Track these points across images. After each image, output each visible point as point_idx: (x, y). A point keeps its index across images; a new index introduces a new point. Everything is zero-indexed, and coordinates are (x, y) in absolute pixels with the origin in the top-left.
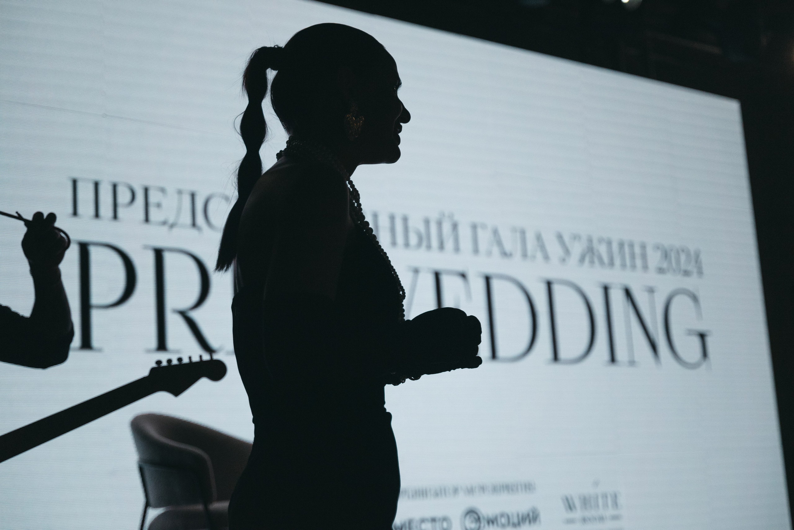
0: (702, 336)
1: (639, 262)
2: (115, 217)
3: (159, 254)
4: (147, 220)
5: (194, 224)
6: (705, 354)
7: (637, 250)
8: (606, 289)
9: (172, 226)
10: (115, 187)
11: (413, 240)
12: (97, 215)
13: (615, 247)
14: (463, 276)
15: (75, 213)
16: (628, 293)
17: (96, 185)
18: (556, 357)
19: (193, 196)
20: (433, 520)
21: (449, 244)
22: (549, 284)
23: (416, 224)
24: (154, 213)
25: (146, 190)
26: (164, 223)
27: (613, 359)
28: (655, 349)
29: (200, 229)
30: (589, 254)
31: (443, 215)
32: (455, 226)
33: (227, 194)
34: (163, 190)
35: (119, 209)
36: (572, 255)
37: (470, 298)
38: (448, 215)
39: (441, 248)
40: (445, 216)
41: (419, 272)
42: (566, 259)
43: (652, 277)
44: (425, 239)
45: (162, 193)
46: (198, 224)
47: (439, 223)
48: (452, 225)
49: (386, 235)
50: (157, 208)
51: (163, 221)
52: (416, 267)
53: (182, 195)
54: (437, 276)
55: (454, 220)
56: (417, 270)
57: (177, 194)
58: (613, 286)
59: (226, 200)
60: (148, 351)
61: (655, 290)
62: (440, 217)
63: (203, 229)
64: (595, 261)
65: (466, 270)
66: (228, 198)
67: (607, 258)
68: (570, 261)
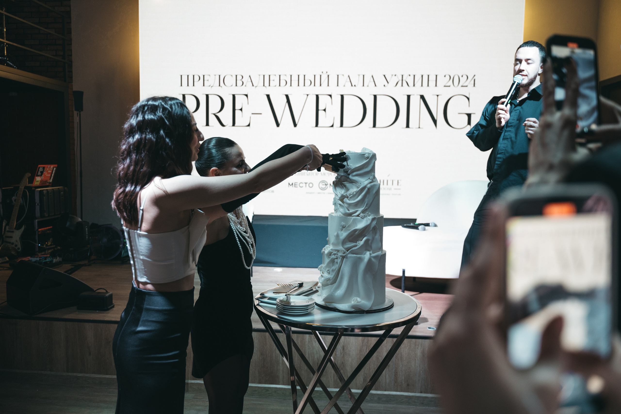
0: (469, 115)
1: (432, 83)
2: (194, 85)
3: (207, 96)
4: (204, 85)
6: (469, 123)
7: (432, 78)
8: (409, 97)
9: (212, 87)
10: (194, 76)
11: (307, 83)
12: (188, 85)
13: (418, 78)
14: (330, 96)
15: (181, 85)
16: (422, 97)
17: (188, 76)
18: (374, 126)
19: (220, 76)
20: (306, 183)
21: (325, 84)
22: (375, 97)
23: (310, 77)
24: (206, 83)
25: (204, 76)
26: (210, 86)
27: (408, 126)
28: (435, 121)
29: (221, 87)
30: (400, 83)
31: (322, 72)
32: (328, 76)
33: (232, 74)
34: (209, 75)
35: (195, 83)
36: (389, 83)
37: (332, 104)
38: (325, 72)
39: (321, 85)
40: (323, 73)
41: (308, 96)
42: (385, 86)
43: (440, 89)
44: (313, 83)
45: (209, 76)
46: (221, 85)
47: (321, 76)
48: (327, 76)
49: (295, 83)
50: (207, 81)
51: (209, 85)
52: (308, 94)
53: (216, 76)
54: (317, 97)
55: (328, 74)
56: (308, 95)
57: (214, 76)
58: (414, 95)
59: (231, 76)
60: (203, 126)
61: (441, 95)
62: (321, 74)
63: (223, 87)
64: (403, 85)
65: (332, 93)
66: (232, 76)
67: (411, 84)
68: (388, 86)
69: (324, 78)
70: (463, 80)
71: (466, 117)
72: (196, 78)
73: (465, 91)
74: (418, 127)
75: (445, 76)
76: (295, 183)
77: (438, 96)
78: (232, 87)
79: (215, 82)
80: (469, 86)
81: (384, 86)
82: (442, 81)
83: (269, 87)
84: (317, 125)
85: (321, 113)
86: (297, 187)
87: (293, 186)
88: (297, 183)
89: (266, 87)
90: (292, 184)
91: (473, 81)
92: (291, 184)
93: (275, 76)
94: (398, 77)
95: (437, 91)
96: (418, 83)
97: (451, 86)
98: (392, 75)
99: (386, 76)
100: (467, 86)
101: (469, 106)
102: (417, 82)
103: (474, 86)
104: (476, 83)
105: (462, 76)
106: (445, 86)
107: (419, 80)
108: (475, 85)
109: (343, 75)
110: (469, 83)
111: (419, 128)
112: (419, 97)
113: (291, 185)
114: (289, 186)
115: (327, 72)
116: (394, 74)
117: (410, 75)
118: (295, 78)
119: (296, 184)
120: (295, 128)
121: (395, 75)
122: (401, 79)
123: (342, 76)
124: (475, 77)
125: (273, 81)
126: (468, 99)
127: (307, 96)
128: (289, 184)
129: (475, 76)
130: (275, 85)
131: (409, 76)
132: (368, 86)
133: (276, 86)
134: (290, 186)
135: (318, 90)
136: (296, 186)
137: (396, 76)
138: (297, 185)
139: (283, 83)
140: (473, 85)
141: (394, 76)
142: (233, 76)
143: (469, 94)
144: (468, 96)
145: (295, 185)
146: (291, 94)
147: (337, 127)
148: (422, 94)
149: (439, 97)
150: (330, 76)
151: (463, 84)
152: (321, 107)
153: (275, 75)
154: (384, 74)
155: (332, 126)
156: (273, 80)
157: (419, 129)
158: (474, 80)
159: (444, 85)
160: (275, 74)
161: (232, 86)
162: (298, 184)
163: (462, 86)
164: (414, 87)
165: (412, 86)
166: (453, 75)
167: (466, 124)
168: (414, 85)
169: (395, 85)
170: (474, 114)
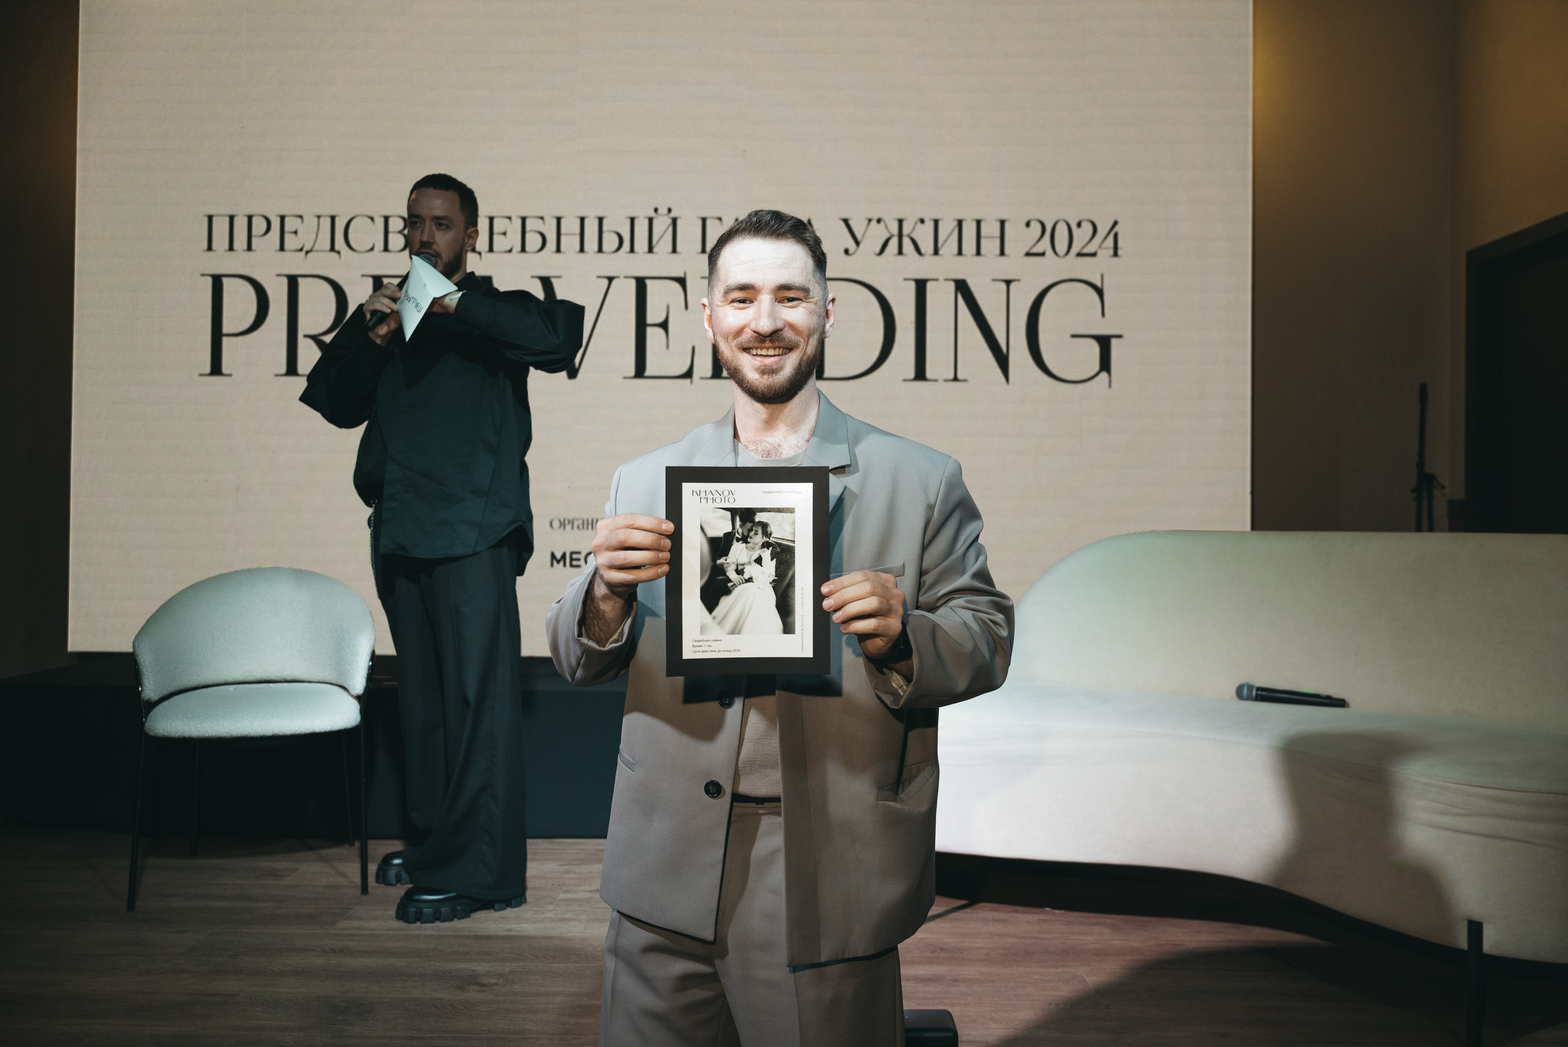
0: (1104, 342)
1: (990, 246)
2: (249, 248)
3: (293, 282)
4: (282, 248)
5: (332, 249)
6: (1105, 364)
7: (990, 229)
8: (921, 286)
9: (307, 252)
10: (250, 218)
11: (610, 242)
12: (231, 248)
13: (947, 228)
14: (682, 281)
15: (210, 248)
16: (962, 287)
17: (232, 218)
19: (333, 218)
21: (664, 245)
23: (618, 224)
24: (290, 241)
25: (282, 218)
26: (301, 250)
27: (920, 374)
28: (1002, 360)
29: (339, 253)
30: (894, 242)
31: (656, 210)
32: (674, 221)
33: (371, 214)
34: (301, 217)
35: (254, 240)
36: (862, 245)
37: (686, 307)
38: (663, 210)
39: (651, 250)
40: (660, 211)
41: (614, 282)
42: (851, 251)
43: (1013, 264)
44: (626, 243)
45: (299, 220)
46: (337, 247)
47: (651, 220)
48: (670, 221)
49: (570, 242)
50: (293, 235)
51: (299, 247)
52: (611, 274)
53: (322, 219)
54: (641, 284)
55: (673, 214)
56: (611, 279)
57: (316, 220)
58: (936, 280)
59: (369, 221)
60: (277, 375)
61: (1018, 280)
62: (652, 214)
63: (342, 253)
64: (905, 250)
65: (685, 274)
66: (372, 219)
67: (927, 246)
68: (857, 253)
69: (662, 225)
70: (1082, 236)
71: (1095, 348)
72: (259, 225)
73: (1088, 269)
74: (951, 376)
75: (1028, 224)
76: (572, 553)
77: (1008, 283)
78: (371, 253)
79: (317, 236)
80: (1100, 253)
81: (847, 252)
82: (1020, 239)
83: (491, 255)
84: (640, 371)
85: (654, 336)
86: (579, 566)
87: (565, 565)
88: (579, 553)
89: (480, 253)
90: (564, 556)
91: (1111, 236)
92: (558, 555)
93: (507, 221)
94: (886, 227)
95: (1007, 267)
96: (949, 247)
97: (1047, 254)
98: (870, 220)
99: (851, 222)
100: (1094, 255)
101: (1103, 314)
102: (945, 241)
103: (1116, 254)
104: (1120, 244)
105: (1079, 225)
106: (1028, 254)
107: (950, 235)
108: (1120, 252)
109: (720, 219)
110: (1100, 247)
111: (956, 379)
112: (952, 285)
113: (558, 562)
114: (552, 565)
115: (670, 210)
116: (876, 217)
117: (922, 221)
118: (570, 226)
119: (575, 556)
120: (573, 381)
121: (879, 221)
122: (895, 231)
123: (717, 222)
124: (1116, 229)
125: (502, 237)
126: (1100, 292)
127: (606, 282)
128: (553, 556)
129: (1116, 223)
130: (508, 248)
131: (919, 225)
133: (510, 251)
134: (555, 563)
135: (642, 264)
136: (575, 563)
137: (882, 223)
138: (578, 560)
139: (533, 241)
140: (1111, 252)
141: (874, 223)
142: (376, 219)
143: (1102, 276)
144: (1099, 284)
145: (572, 560)
146: (559, 277)
147: (702, 378)
148: (959, 276)
149: (1013, 286)
150: (679, 222)
151: (1083, 248)
152: (654, 315)
153: (510, 218)
154: (845, 216)
155: (688, 374)
156: (503, 231)
157: (956, 384)
158: (1116, 236)
159: (1026, 250)
160: (508, 214)
161: (372, 249)
162: (582, 557)
163: (1079, 255)
164: (936, 258)
165: (930, 255)
166: (1053, 222)
167: (1097, 368)
168: (936, 252)
169: (878, 250)
170: (1120, 336)
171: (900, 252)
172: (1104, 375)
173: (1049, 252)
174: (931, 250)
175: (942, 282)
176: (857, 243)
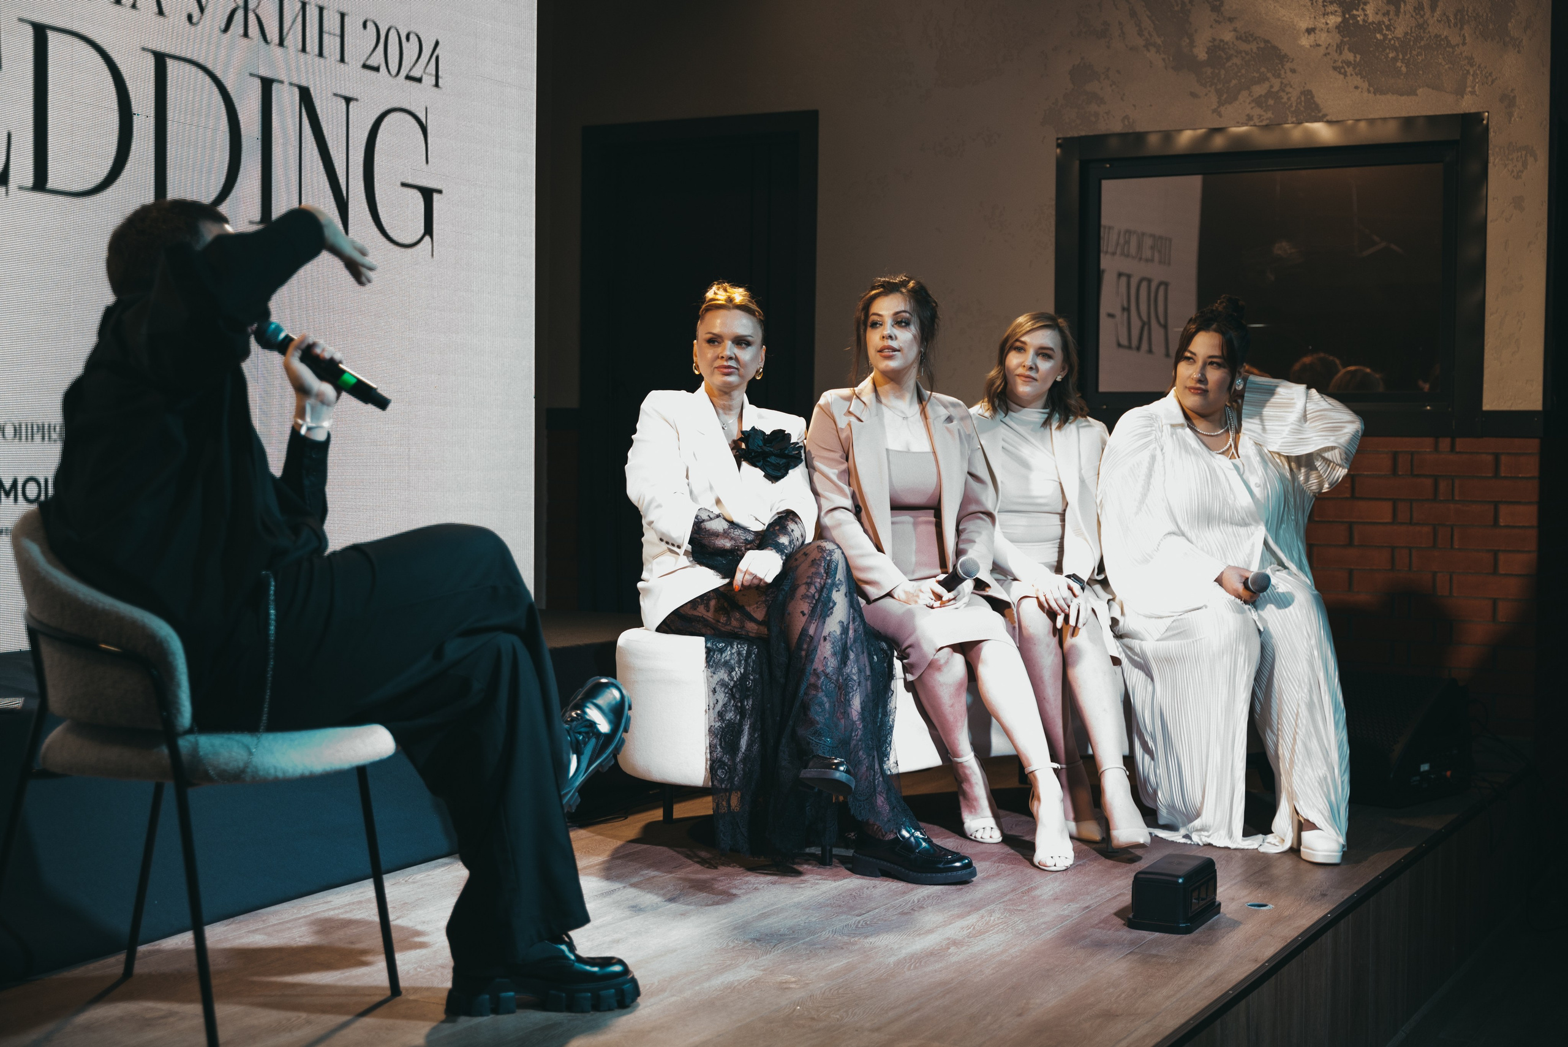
0: (428, 194)
1: (331, 44)
6: (429, 226)
7: (332, 23)
8: (267, 84)
13: (292, 12)
16: (306, 97)
22: (160, 62)
28: (342, 206)
30: (240, 17)
42: (195, 20)
43: (352, 79)
58: (282, 82)
61: (357, 100)
64: (250, 31)
67: (273, 33)
68: (202, 23)
70: (411, 49)
71: (419, 203)
73: (417, 97)
75: (365, 25)
77: (348, 100)
80: (424, 78)
81: (190, 18)
82: (360, 43)
91: (434, 59)
95: (346, 79)
96: (292, 37)
97: (381, 69)
100: (419, 80)
101: (427, 159)
102: (290, 29)
103: (437, 84)
104: (440, 74)
105: (408, 39)
106: (365, 66)
107: (293, 23)
108: (441, 82)
110: (425, 71)
112: (296, 93)
124: (438, 51)
126: (424, 130)
129: (437, 43)
132: (134, 6)
140: (434, 80)
143: (427, 110)
144: (424, 119)
147: (21, 188)
148: (304, 83)
149: (352, 104)
151: (411, 68)
158: (438, 61)
159: (363, 59)
163: (408, 78)
164: (280, 49)
165: (275, 45)
166: (387, 28)
167: (422, 231)
168: (281, 43)
169: (223, 26)
170: (440, 192)
171: (246, 34)
172: (427, 238)
173: (383, 68)
174: (276, 40)
175: (286, 86)
176: (202, 9)
